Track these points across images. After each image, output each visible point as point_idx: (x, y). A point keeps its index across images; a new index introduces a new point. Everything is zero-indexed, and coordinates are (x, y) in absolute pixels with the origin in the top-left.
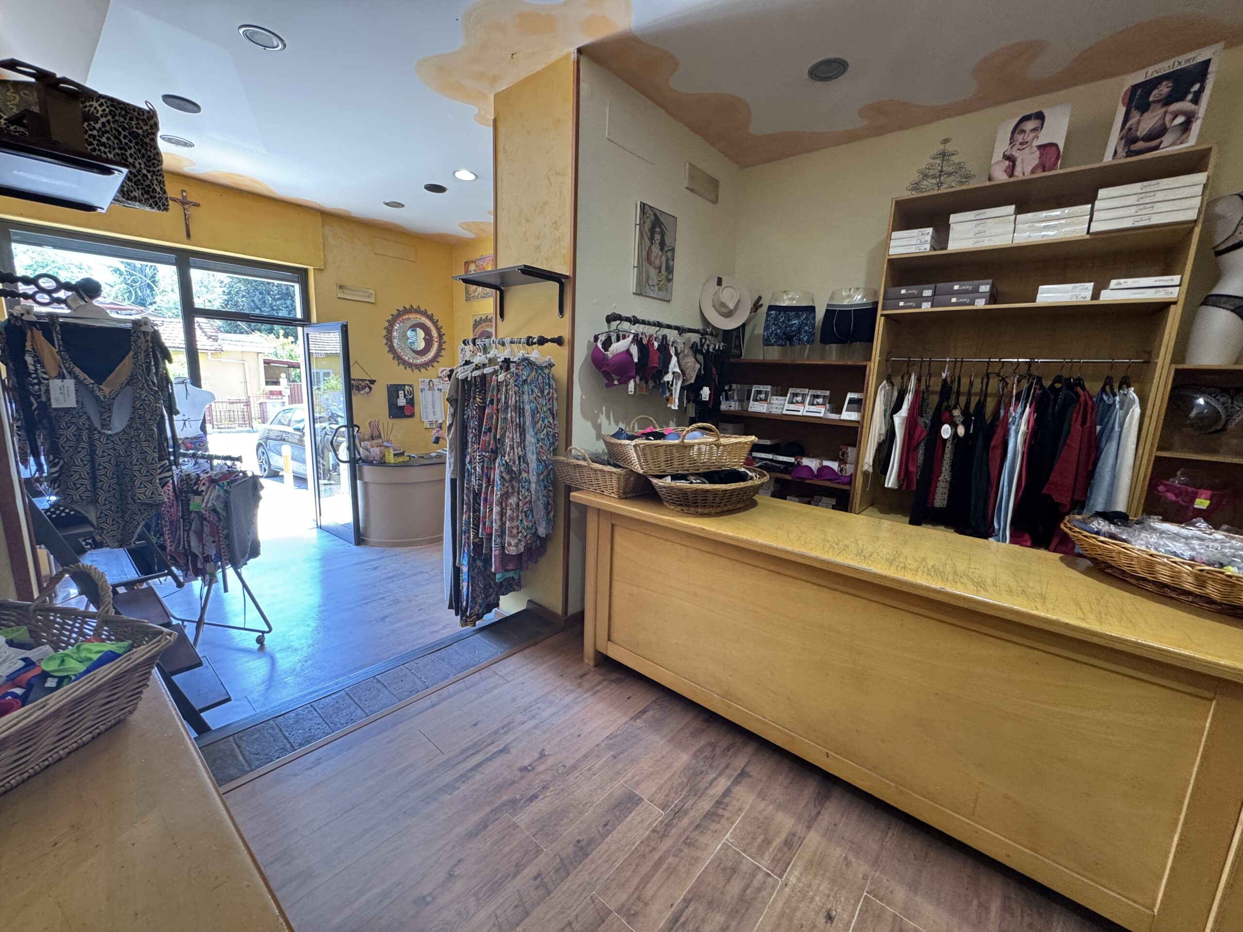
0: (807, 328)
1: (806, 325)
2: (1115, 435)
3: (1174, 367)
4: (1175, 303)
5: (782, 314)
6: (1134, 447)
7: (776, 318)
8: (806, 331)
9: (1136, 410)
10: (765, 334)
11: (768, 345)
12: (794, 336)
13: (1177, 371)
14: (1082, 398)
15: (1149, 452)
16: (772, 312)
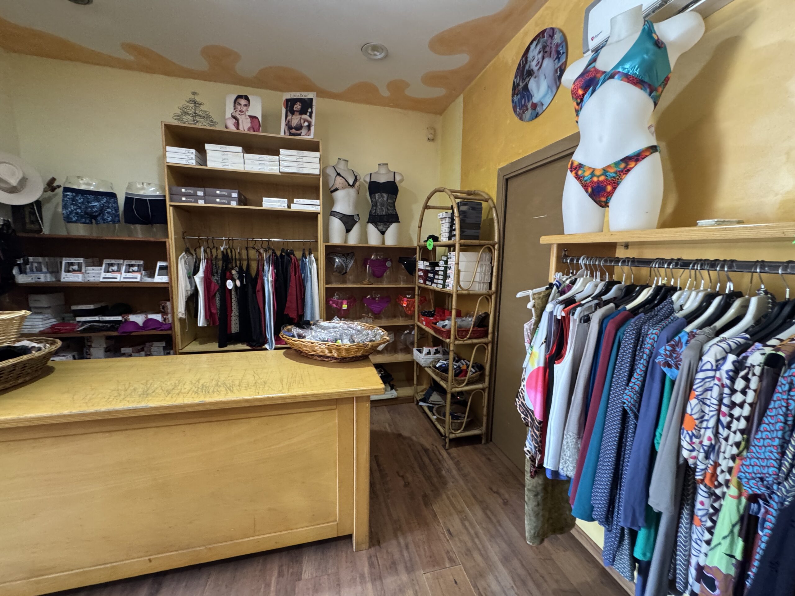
0: (109, 210)
1: (109, 208)
2: (309, 279)
3: (324, 244)
4: (319, 213)
5: (80, 196)
6: (317, 284)
7: (73, 199)
8: (108, 213)
9: (315, 265)
10: (64, 212)
11: (69, 222)
12: (97, 216)
13: (326, 246)
14: (293, 260)
15: (323, 286)
16: (68, 193)
